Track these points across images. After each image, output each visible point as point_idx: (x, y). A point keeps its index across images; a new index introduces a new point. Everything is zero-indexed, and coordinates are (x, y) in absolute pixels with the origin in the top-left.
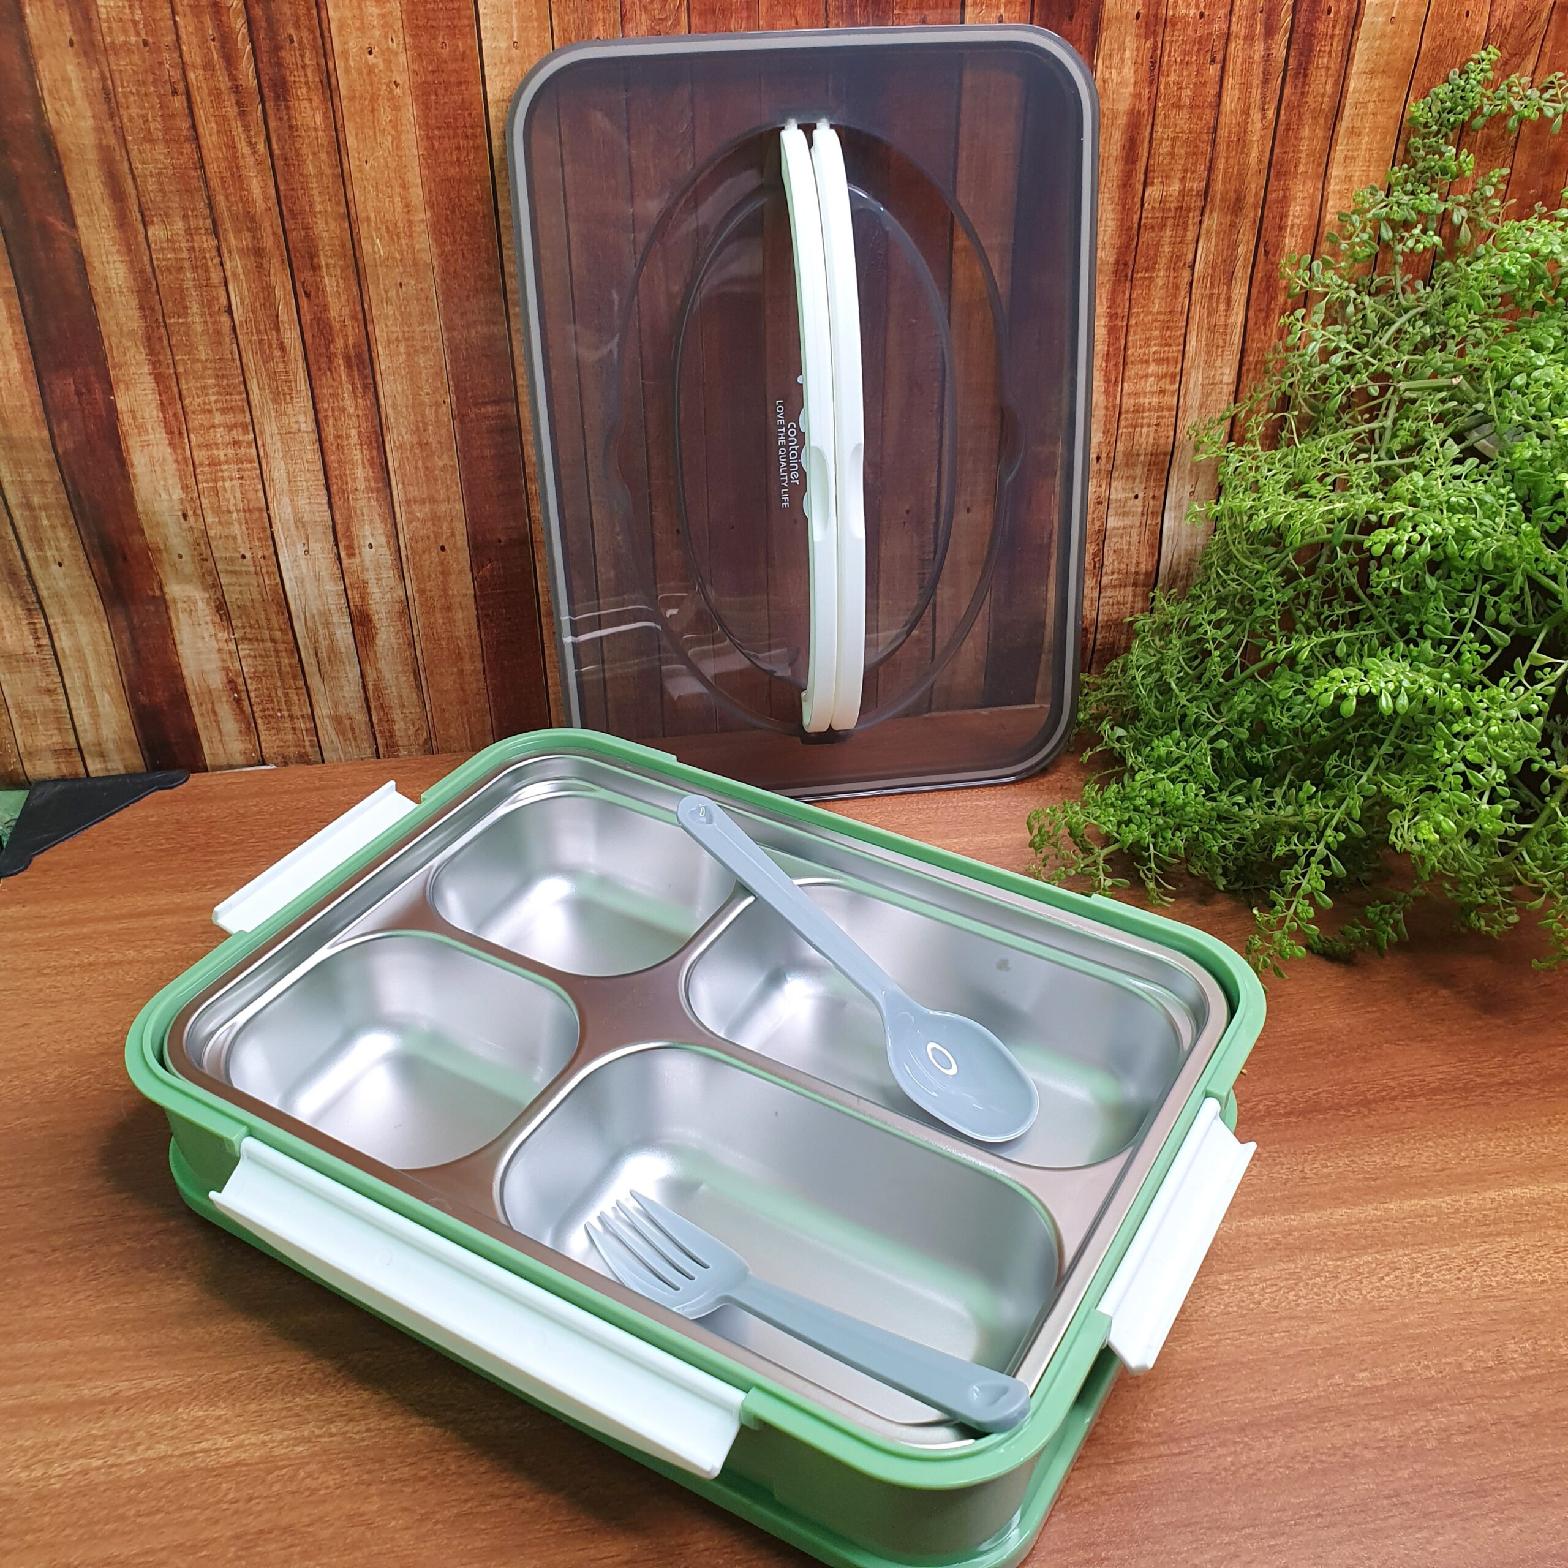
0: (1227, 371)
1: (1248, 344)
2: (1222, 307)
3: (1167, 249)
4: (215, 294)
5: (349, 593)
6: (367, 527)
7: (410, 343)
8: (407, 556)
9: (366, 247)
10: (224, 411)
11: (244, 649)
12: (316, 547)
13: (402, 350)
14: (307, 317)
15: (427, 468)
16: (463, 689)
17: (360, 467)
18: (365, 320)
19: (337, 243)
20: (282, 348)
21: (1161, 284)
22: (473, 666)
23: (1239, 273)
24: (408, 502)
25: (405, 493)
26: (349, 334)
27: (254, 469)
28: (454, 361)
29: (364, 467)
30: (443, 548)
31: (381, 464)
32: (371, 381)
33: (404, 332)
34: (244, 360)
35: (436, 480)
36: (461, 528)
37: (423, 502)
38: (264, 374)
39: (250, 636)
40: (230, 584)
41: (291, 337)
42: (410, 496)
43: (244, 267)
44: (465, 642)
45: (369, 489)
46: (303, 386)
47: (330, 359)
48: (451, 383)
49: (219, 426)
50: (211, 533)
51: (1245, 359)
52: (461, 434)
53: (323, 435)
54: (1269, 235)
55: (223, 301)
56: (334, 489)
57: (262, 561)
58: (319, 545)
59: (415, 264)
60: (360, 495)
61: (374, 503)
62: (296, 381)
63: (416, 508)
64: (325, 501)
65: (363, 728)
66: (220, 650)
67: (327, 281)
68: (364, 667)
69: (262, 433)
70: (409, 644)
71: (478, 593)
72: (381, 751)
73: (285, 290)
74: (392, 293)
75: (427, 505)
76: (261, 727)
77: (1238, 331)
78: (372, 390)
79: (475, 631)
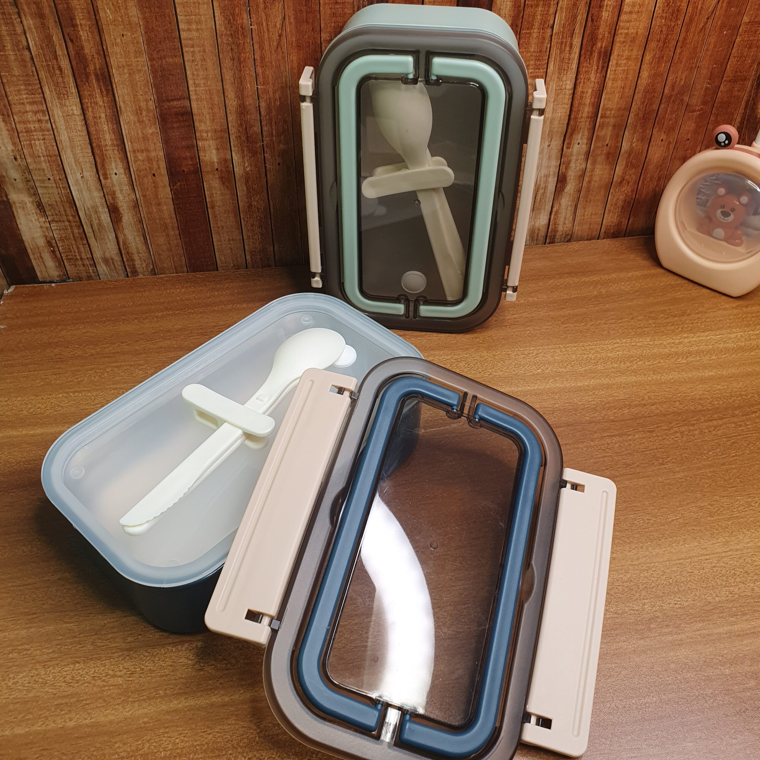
0: (569, 82)
1: (580, 69)
2: (567, 49)
3: (539, 17)
4: (19, 39)
5: (106, 197)
6: (113, 164)
7: (130, 68)
8: (135, 179)
9: (102, 14)
10: (31, 103)
11: (54, 226)
12: (87, 174)
13: (126, 71)
14: (72, 53)
15: (143, 133)
16: (169, 244)
17: (108, 133)
18: (104, 54)
19: (85, 11)
20: (60, 69)
21: (535, 36)
22: (174, 233)
23: (577, 31)
24: (134, 151)
25: (133, 148)
26: (97, 62)
27: (51, 135)
28: (155, 78)
29: (110, 134)
30: (154, 175)
31: (119, 132)
32: (110, 88)
33: (126, 62)
34: (40, 76)
35: (148, 140)
36: (163, 164)
37: (142, 151)
38: (52, 84)
39: (57, 220)
40: (43, 194)
41: (65, 63)
42: (135, 148)
43: (35, 24)
44: (168, 221)
45: (113, 145)
46: (74, 90)
47: (87, 76)
48: (154, 89)
49: (30, 112)
50: (31, 167)
51: (579, 77)
52: (161, 116)
53: (86, 116)
54: (594, 11)
55: (25, 43)
56: (94, 145)
57: (59, 181)
58: (88, 174)
59: (130, 24)
60: (108, 148)
61: (116, 152)
62: (69, 88)
63: (139, 155)
64: (90, 151)
65: (119, 263)
66: (41, 227)
67: (81, 33)
68: (117, 233)
69: (53, 116)
70: (140, 222)
71: (174, 197)
72: (129, 275)
73: (58, 37)
74: (118, 40)
75: (145, 153)
76: (66, 264)
77: (575, 61)
78: (111, 92)
79: (173, 215)
